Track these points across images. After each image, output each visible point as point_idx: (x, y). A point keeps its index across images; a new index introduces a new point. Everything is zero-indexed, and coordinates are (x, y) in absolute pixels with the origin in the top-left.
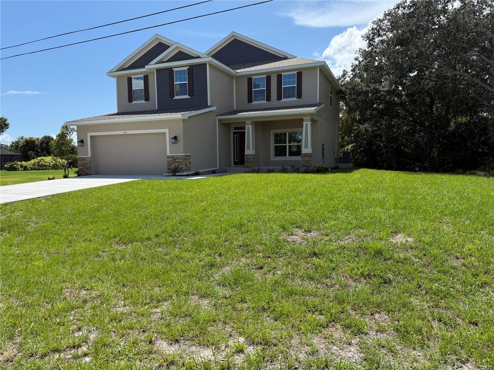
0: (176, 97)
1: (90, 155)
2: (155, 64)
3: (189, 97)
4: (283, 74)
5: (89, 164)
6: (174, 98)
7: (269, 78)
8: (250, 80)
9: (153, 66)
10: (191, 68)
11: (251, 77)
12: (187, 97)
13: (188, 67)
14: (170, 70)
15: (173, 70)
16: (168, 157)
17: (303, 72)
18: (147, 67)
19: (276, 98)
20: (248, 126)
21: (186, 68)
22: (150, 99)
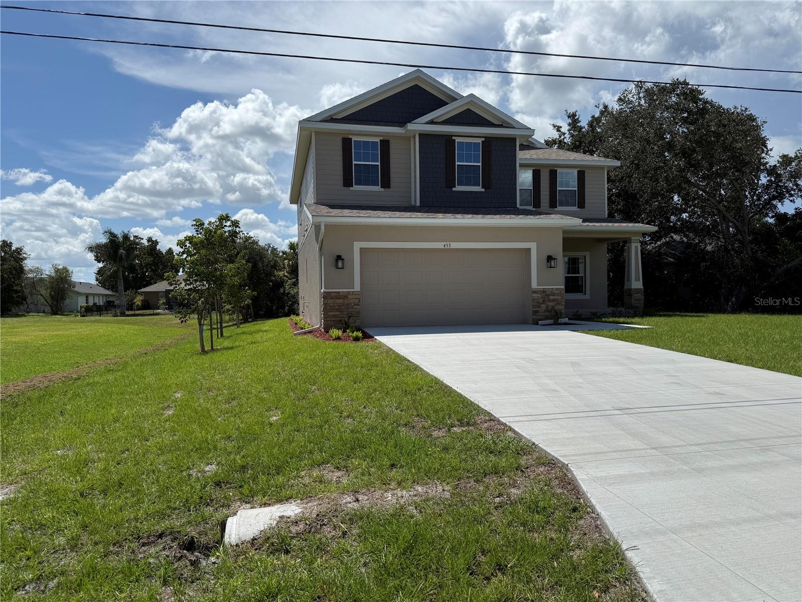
0: (458, 188)
1: (357, 287)
2: (424, 123)
3: (483, 190)
4: (558, 170)
5: (355, 305)
6: (454, 189)
7: (537, 174)
10: (488, 141)
12: (479, 189)
13: (483, 139)
14: (448, 141)
15: (455, 140)
16: (535, 292)
17: (586, 171)
18: (411, 126)
19: (548, 205)
21: (480, 141)
22: (392, 184)
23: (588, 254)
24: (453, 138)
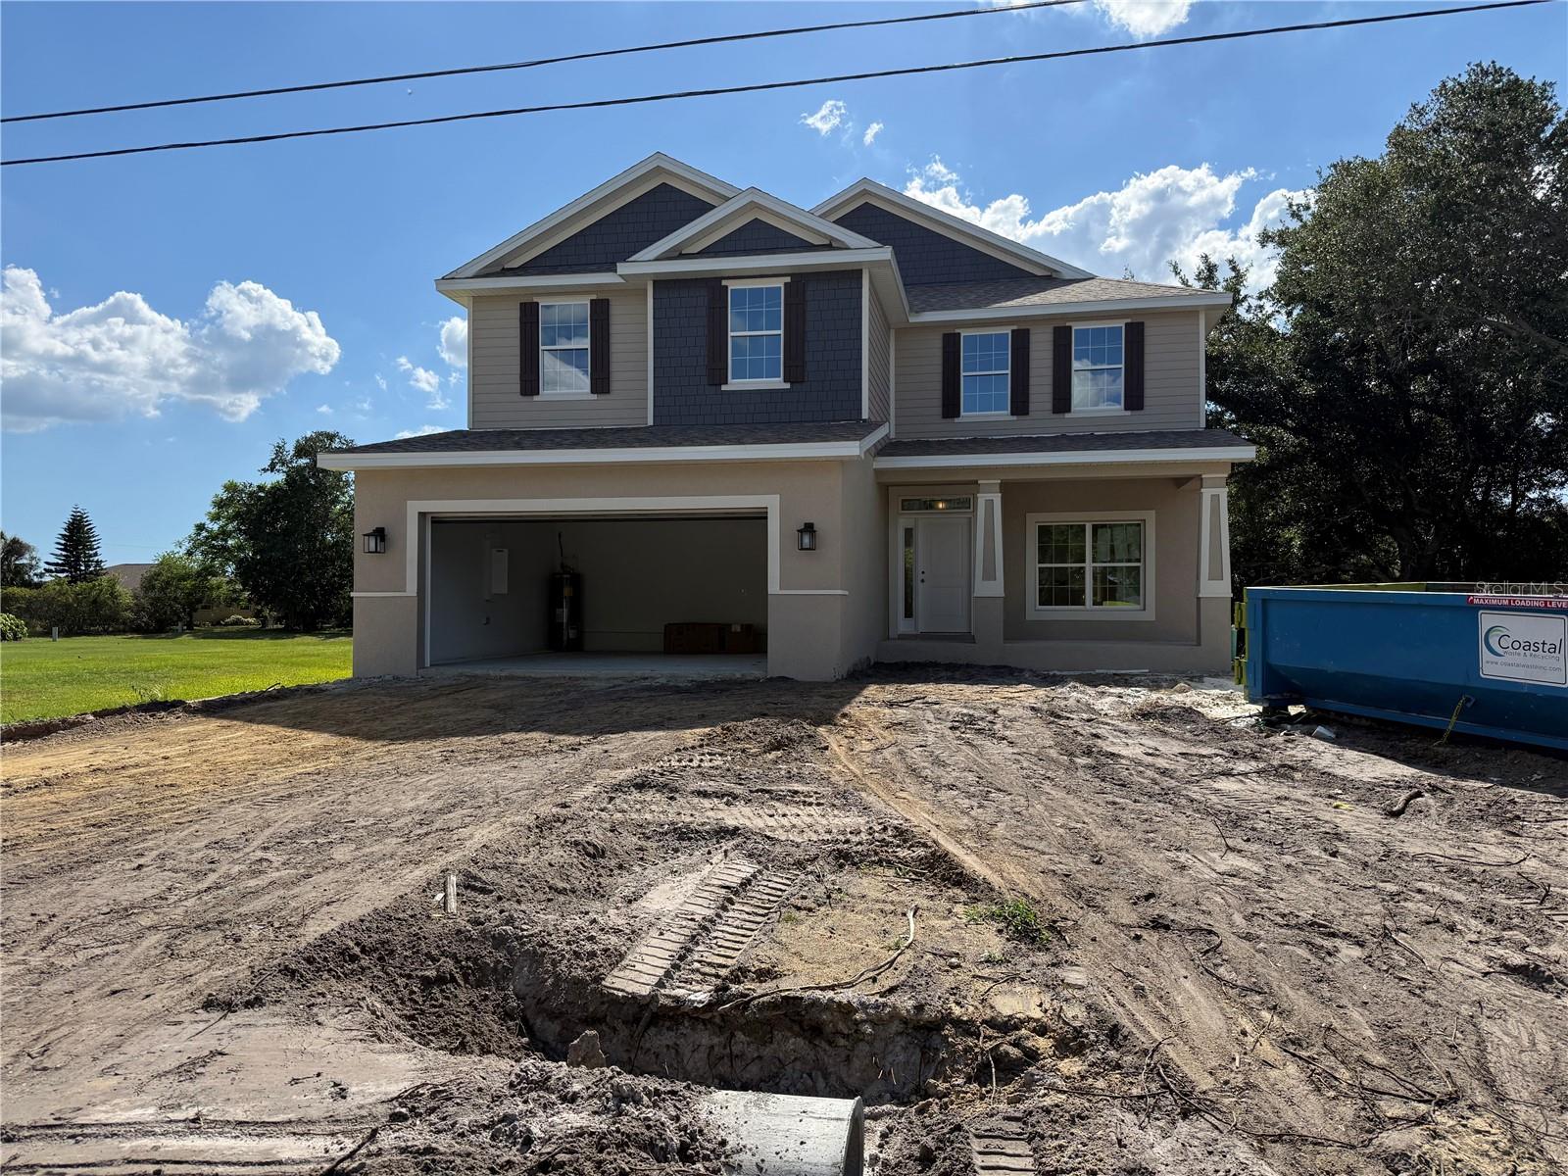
0: (734, 384)
1: (411, 588)
2: (657, 259)
3: (787, 386)
4: (1076, 326)
6: (724, 388)
7: (1021, 340)
8: (951, 343)
9: (647, 263)
10: (800, 283)
11: (957, 331)
12: (777, 383)
13: (788, 279)
14: (713, 285)
15: (727, 287)
17: (1147, 324)
18: (623, 268)
19: (1049, 406)
20: (989, 496)
21: (779, 283)
22: (614, 386)
23: (1150, 517)
24: (724, 283)
